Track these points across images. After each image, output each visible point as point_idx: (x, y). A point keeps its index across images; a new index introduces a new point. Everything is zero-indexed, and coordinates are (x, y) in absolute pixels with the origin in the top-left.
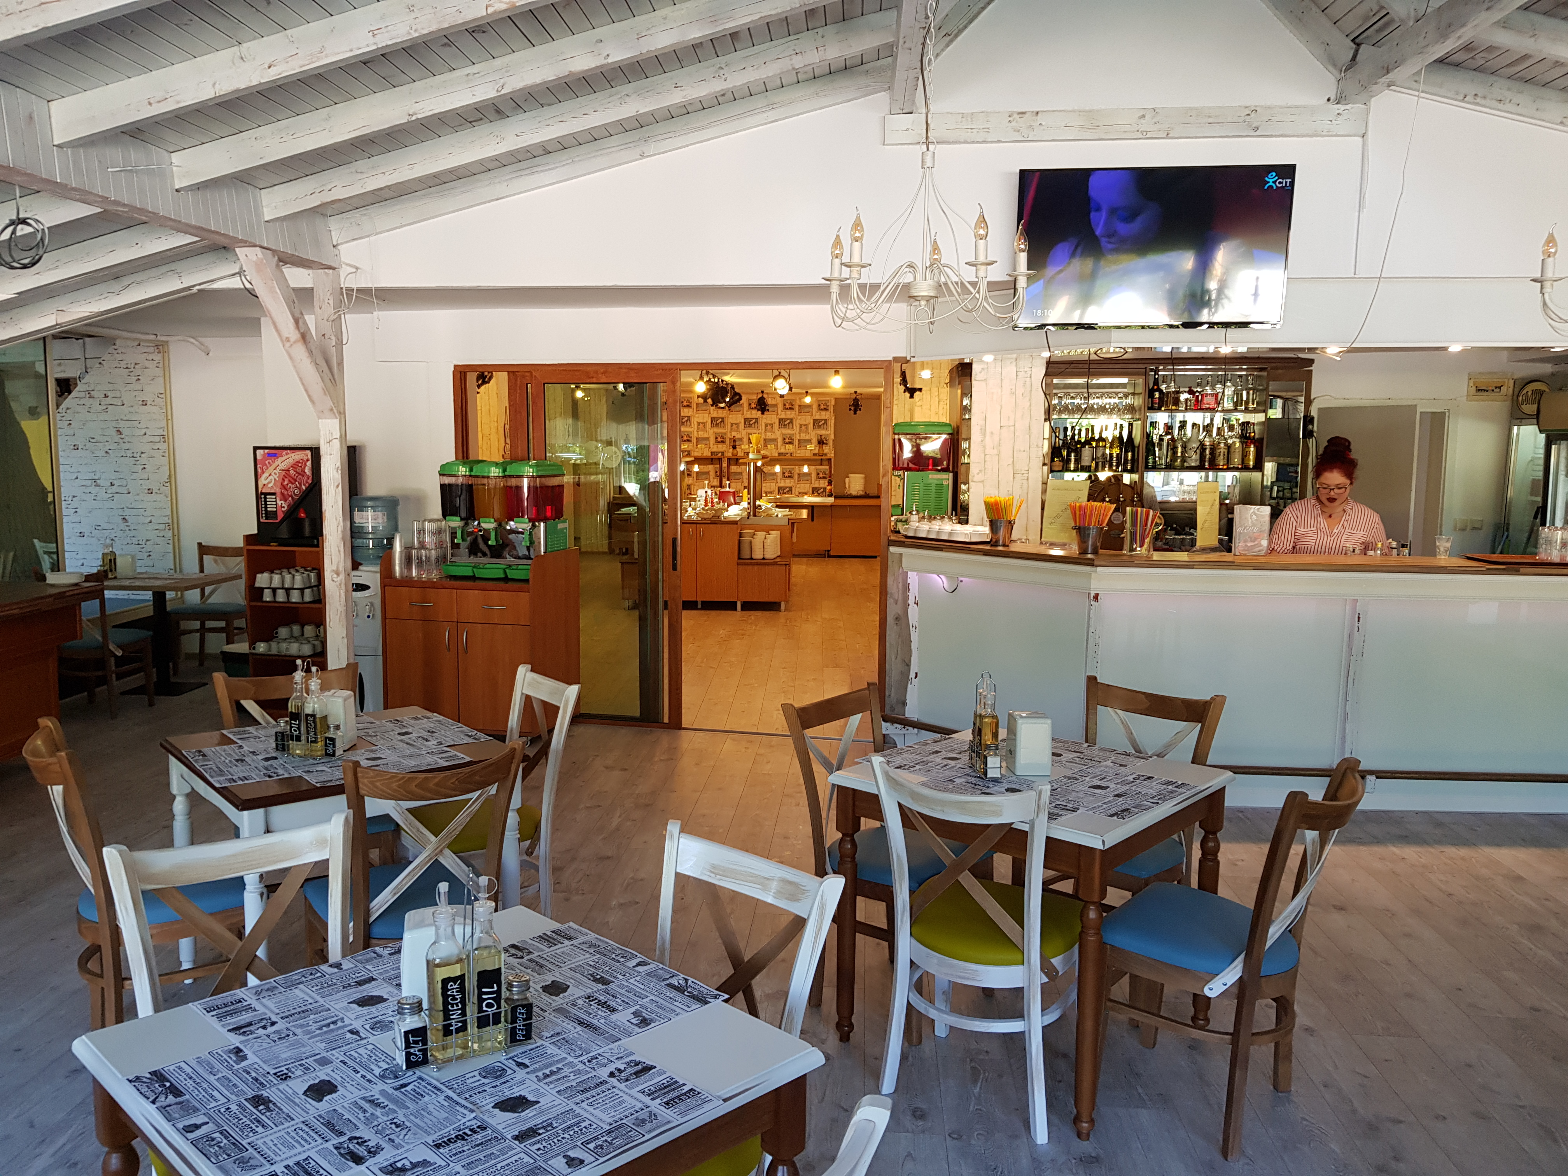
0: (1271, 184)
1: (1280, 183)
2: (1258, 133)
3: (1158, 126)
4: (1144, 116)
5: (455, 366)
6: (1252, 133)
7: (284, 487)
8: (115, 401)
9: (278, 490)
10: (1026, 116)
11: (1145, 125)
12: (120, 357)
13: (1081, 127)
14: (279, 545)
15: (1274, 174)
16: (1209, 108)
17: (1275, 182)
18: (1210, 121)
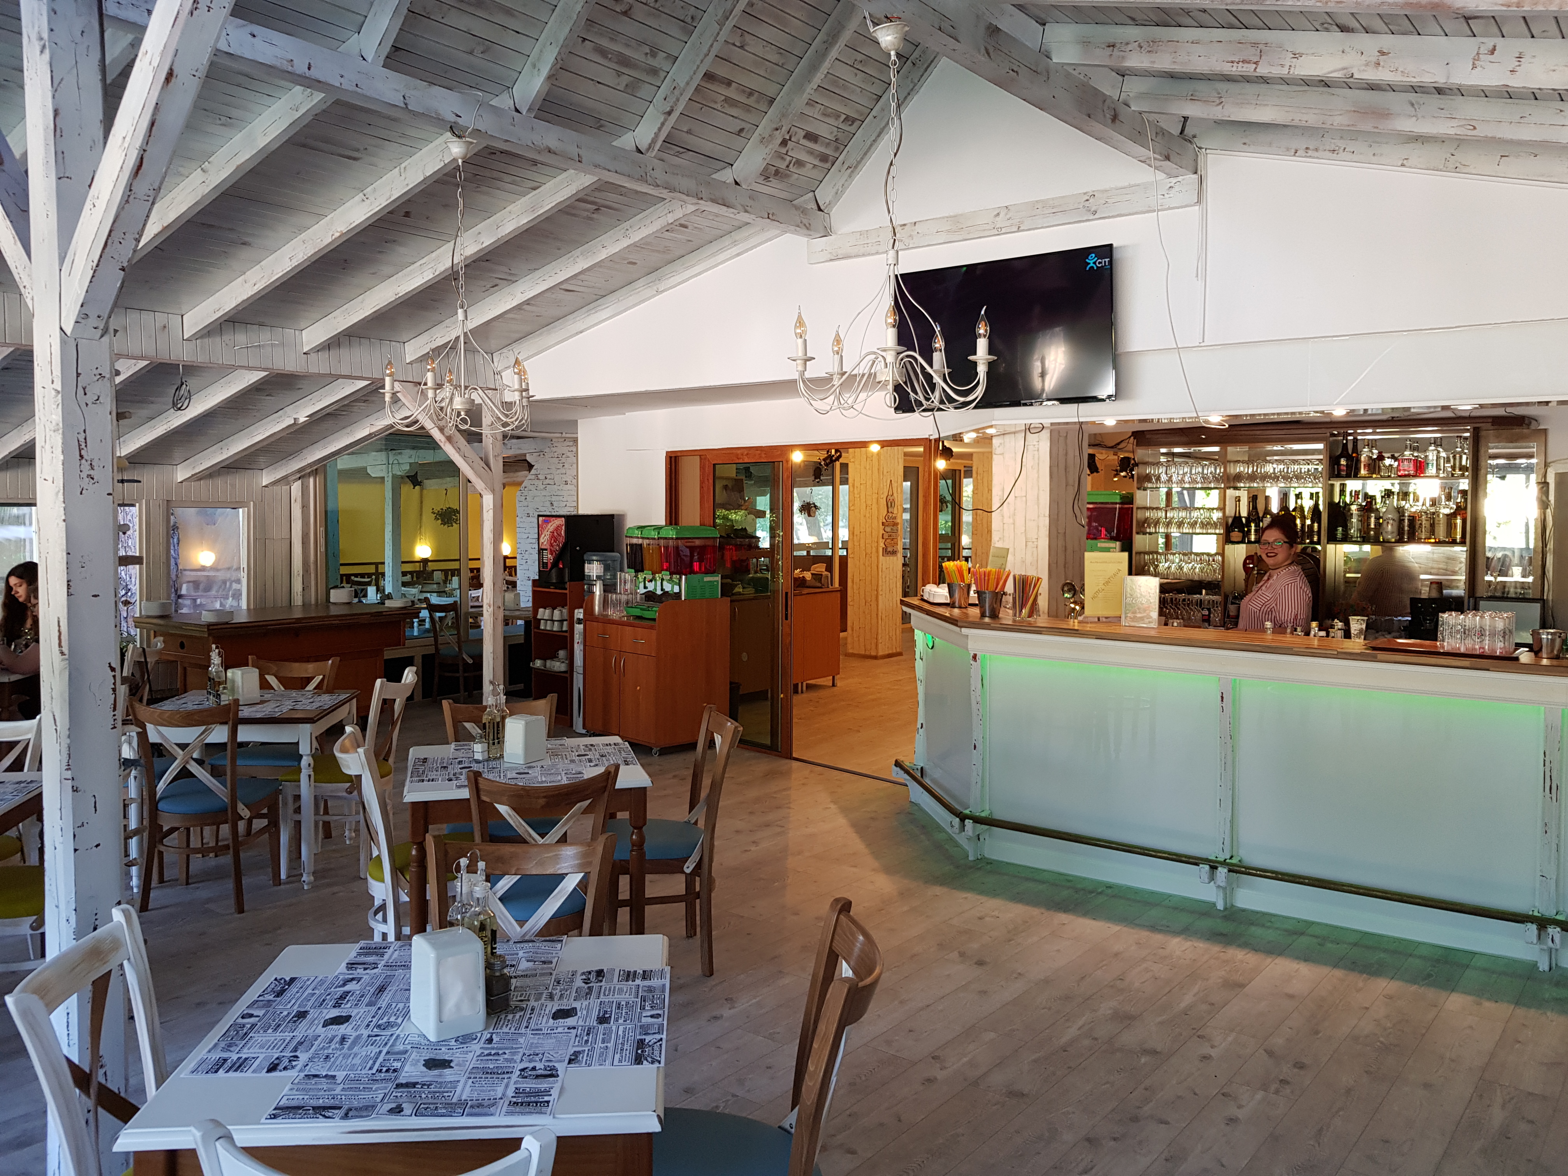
0: (1092, 265)
1: (1100, 263)
2: (1096, 216)
3: (1010, 222)
4: (998, 214)
5: (667, 452)
6: (1092, 217)
7: (551, 545)
8: (551, 482)
9: (548, 547)
10: (906, 227)
11: (1000, 222)
12: (554, 449)
13: (948, 231)
14: (556, 588)
15: (1093, 255)
16: (1053, 199)
17: (1095, 263)
18: (1054, 210)
